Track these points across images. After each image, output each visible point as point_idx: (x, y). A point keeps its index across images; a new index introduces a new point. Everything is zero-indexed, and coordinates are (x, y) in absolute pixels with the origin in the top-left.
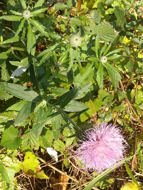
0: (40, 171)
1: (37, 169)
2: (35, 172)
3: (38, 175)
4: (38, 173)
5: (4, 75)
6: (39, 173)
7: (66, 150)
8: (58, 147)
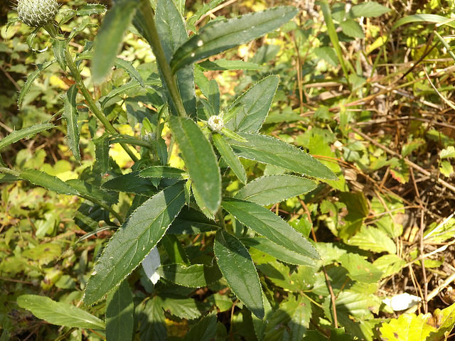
0: (436, 318)
1: (428, 324)
2: (435, 330)
3: (446, 326)
4: (439, 323)
5: (184, 311)
6: (441, 321)
7: (402, 257)
8: (392, 268)
